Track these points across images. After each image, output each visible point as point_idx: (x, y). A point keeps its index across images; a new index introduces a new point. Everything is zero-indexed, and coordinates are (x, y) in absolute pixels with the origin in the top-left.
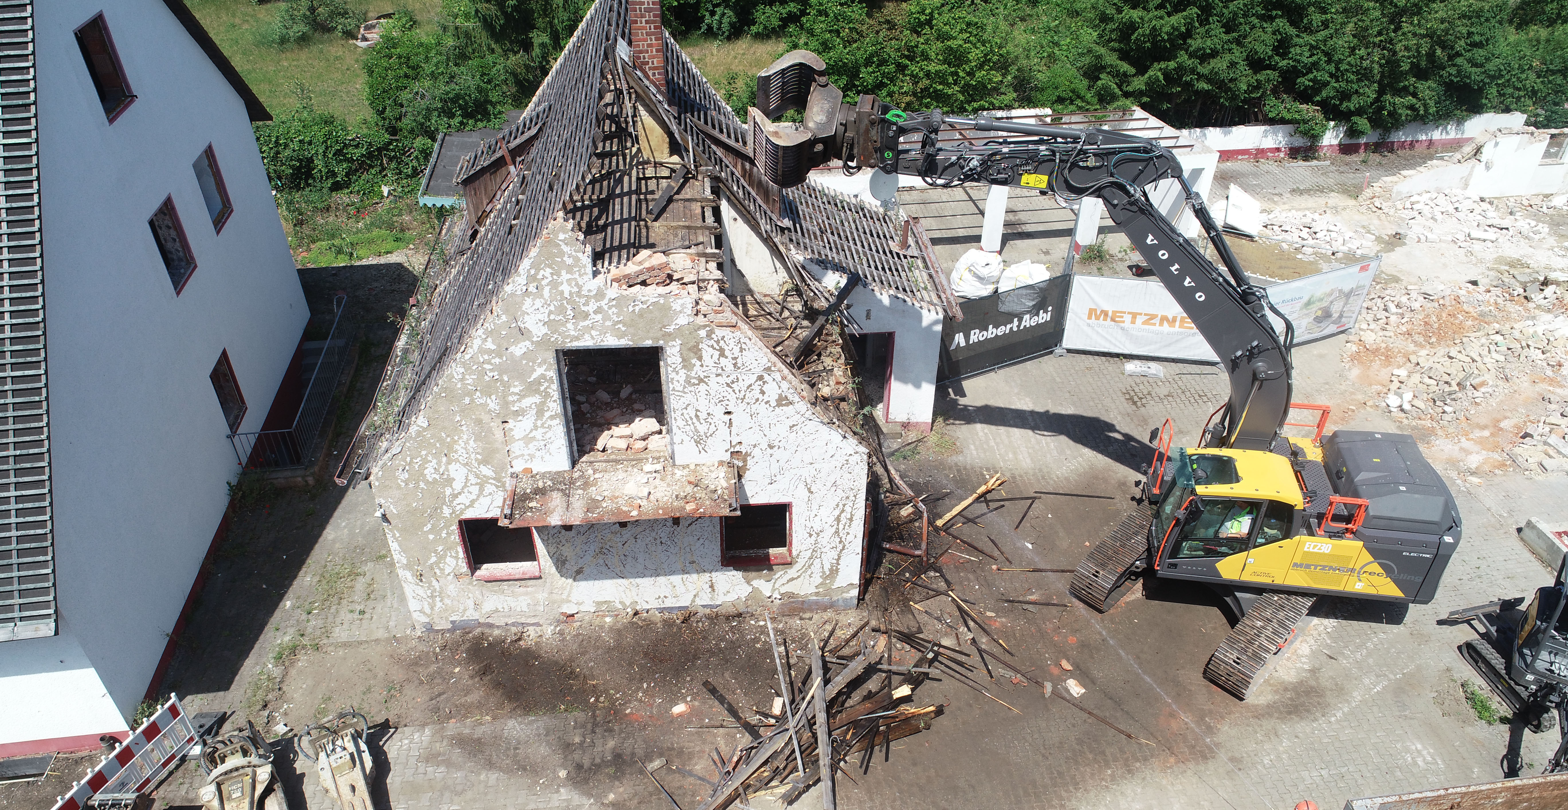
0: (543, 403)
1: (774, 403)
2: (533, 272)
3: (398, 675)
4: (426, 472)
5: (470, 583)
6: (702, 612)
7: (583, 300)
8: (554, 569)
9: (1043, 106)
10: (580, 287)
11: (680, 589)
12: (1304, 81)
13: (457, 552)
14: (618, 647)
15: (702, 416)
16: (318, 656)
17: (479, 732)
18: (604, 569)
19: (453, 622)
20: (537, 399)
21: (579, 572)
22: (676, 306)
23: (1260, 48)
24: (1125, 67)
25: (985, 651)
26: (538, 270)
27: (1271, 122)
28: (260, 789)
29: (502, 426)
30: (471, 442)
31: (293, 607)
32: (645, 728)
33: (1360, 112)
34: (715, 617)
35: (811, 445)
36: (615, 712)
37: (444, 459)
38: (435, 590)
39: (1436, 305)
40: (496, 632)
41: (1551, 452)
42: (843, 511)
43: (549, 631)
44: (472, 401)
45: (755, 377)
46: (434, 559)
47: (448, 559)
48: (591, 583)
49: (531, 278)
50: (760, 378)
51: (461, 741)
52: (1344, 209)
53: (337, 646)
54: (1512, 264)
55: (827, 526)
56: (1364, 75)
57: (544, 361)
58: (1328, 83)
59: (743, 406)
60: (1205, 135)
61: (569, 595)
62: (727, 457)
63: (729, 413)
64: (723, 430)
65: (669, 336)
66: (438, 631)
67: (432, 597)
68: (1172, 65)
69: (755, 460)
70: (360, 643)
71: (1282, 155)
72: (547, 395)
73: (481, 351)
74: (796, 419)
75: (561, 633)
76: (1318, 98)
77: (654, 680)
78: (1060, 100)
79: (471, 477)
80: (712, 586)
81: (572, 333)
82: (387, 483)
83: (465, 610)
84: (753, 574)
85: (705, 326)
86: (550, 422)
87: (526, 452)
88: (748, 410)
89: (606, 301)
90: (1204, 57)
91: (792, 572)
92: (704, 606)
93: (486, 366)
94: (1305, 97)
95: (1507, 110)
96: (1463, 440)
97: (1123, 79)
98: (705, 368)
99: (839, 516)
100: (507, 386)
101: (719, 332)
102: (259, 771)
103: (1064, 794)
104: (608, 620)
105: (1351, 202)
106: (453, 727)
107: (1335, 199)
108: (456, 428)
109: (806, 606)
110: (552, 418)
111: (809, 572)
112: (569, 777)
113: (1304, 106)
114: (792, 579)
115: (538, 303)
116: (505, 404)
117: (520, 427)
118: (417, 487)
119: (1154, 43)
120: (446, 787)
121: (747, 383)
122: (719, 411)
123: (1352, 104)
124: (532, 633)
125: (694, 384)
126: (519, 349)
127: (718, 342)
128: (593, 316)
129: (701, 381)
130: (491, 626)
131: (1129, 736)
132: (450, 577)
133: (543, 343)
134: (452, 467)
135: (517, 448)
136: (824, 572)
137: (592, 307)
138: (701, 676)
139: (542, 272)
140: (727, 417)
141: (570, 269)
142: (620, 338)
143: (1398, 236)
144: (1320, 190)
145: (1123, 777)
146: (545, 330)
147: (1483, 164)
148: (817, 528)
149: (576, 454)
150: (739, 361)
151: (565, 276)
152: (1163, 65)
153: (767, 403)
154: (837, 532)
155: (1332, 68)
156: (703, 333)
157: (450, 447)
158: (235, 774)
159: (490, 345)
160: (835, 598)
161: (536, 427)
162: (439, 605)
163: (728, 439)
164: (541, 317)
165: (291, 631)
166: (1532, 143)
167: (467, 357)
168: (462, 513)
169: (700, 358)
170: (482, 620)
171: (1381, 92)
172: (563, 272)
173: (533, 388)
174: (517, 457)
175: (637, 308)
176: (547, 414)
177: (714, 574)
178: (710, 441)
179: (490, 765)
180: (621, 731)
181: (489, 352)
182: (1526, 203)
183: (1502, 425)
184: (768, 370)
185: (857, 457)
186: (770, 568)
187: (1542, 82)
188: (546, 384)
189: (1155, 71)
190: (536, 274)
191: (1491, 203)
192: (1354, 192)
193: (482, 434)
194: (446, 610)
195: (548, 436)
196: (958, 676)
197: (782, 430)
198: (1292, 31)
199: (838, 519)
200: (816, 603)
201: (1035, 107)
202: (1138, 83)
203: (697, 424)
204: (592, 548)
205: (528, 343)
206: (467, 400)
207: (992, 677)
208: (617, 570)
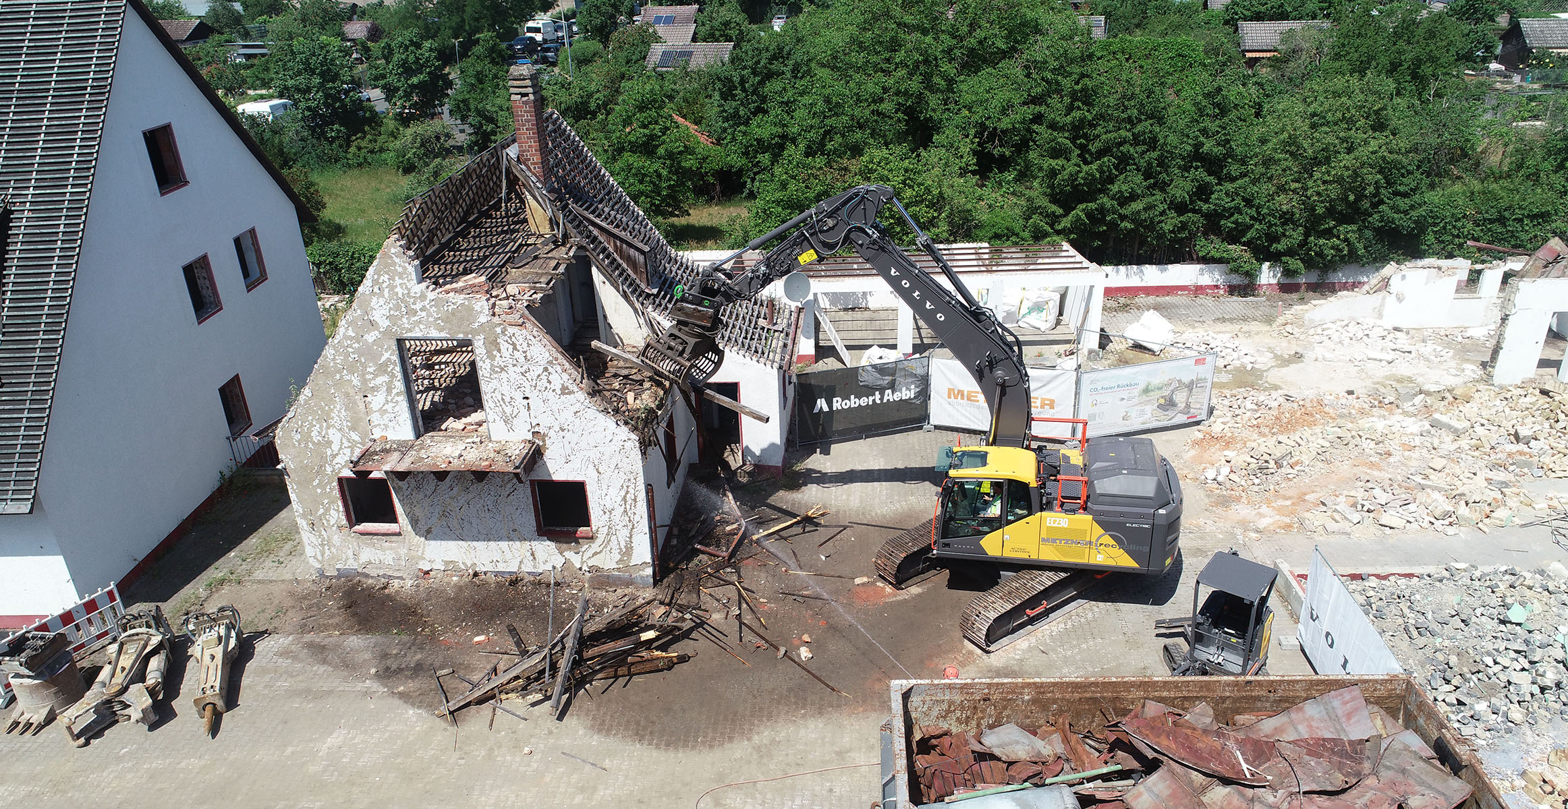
0: (391, 382)
1: (559, 392)
2: (376, 277)
3: (288, 602)
4: (312, 434)
5: (349, 535)
6: (528, 578)
7: (412, 300)
8: (410, 527)
9: (981, 240)
10: (409, 290)
11: (508, 555)
12: (1228, 224)
13: (338, 506)
14: (456, 599)
15: (507, 399)
16: (238, 587)
17: (325, 642)
18: (447, 530)
19: (338, 570)
20: (385, 378)
21: (429, 531)
22: (477, 307)
23: (1178, 193)
24: (1054, 208)
25: (745, 624)
26: (380, 276)
27: (1205, 260)
28: (149, 649)
29: (364, 399)
30: (343, 411)
31: (234, 557)
32: (448, 649)
33: (1290, 252)
34: (539, 583)
35: (593, 430)
36: (433, 637)
37: (325, 424)
38: (323, 540)
39: (1295, 405)
40: (370, 581)
41: (1337, 516)
42: (627, 492)
43: (409, 583)
44: (341, 376)
45: (541, 369)
46: (322, 511)
47: (332, 512)
48: (439, 542)
49: (375, 282)
50: (546, 369)
51: (310, 646)
52: (1258, 333)
53: (254, 582)
54: (1400, 381)
55: (616, 505)
56: (1287, 218)
57: (389, 348)
58: (1252, 226)
59: (536, 392)
60: (1142, 271)
61: (423, 553)
62: (529, 437)
63: (527, 398)
64: (524, 412)
65: (476, 332)
66: (327, 577)
67: (322, 545)
68: (1092, 206)
69: (552, 440)
70: (271, 582)
71: (1222, 292)
72: (393, 376)
73: (346, 337)
74: (578, 406)
75: (417, 586)
76: (1244, 239)
77: (473, 622)
78: (997, 236)
79: (344, 441)
80: (533, 554)
81: (407, 326)
82: (286, 442)
83: (347, 559)
84: (565, 546)
85: (500, 324)
86: (396, 398)
87: (382, 422)
88: (540, 396)
89: (428, 301)
90: (1124, 201)
91: (595, 547)
92: (529, 573)
93: (349, 349)
94: (1233, 237)
95: (1450, 256)
96: (1264, 507)
97: (1053, 219)
98: (504, 359)
99: (625, 496)
100: (364, 366)
101: (511, 330)
102: (153, 638)
103: (756, 722)
104: (455, 579)
105: (1265, 328)
106: (308, 637)
107: (1254, 326)
108: (331, 401)
109: (611, 580)
110: (398, 394)
111: (609, 548)
112: (377, 674)
113: (1234, 247)
114: (596, 554)
115: (382, 301)
116: (364, 381)
117: (377, 401)
118: (306, 446)
119: (1075, 187)
120: (286, 672)
121: (537, 373)
122: (518, 396)
123: (1281, 246)
124: (396, 584)
125: (497, 372)
126: (371, 337)
127: (510, 337)
128: (419, 313)
129: (502, 369)
130: (367, 576)
131: (833, 689)
132: (334, 528)
133: (387, 333)
134: (331, 431)
135: (375, 418)
136: (620, 549)
137: (418, 306)
138: (507, 621)
139: (382, 278)
140: (526, 402)
141: (401, 276)
142: (441, 330)
143: (1298, 357)
144: (1245, 319)
145: (813, 716)
146: (387, 323)
147: (1393, 296)
148: (609, 506)
149: (422, 430)
150: (528, 354)
151: (398, 281)
152: (1083, 206)
153: (554, 391)
154: (625, 511)
155: (1253, 212)
156: (499, 330)
157: (328, 415)
158: (136, 638)
159: (351, 333)
160: (634, 576)
161: (387, 402)
162: (327, 552)
163: (529, 420)
164: (384, 313)
165: (225, 570)
166: (1441, 277)
167: (336, 341)
168: (339, 472)
169: (499, 351)
170: (360, 570)
171: (1307, 235)
172: (397, 278)
173: (382, 369)
174: (375, 426)
175: (450, 308)
176: (395, 391)
177: (533, 543)
178: (515, 421)
179: (324, 662)
180: (430, 650)
181: (351, 338)
182: (1443, 333)
183: (1307, 497)
184: (550, 362)
185: (629, 445)
186: (577, 542)
187: (1482, 230)
188: (392, 366)
189: (1079, 211)
190: (378, 279)
191: (1408, 333)
192: (1269, 320)
193: (350, 406)
194: (333, 558)
195: (396, 409)
196: (713, 638)
197: (568, 415)
198: (1212, 180)
199: (624, 499)
200: (619, 578)
201: (973, 242)
202: (1065, 223)
203: (504, 406)
204: (437, 510)
205: (376, 332)
206: (338, 376)
207: (741, 641)
208: (457, 532)
